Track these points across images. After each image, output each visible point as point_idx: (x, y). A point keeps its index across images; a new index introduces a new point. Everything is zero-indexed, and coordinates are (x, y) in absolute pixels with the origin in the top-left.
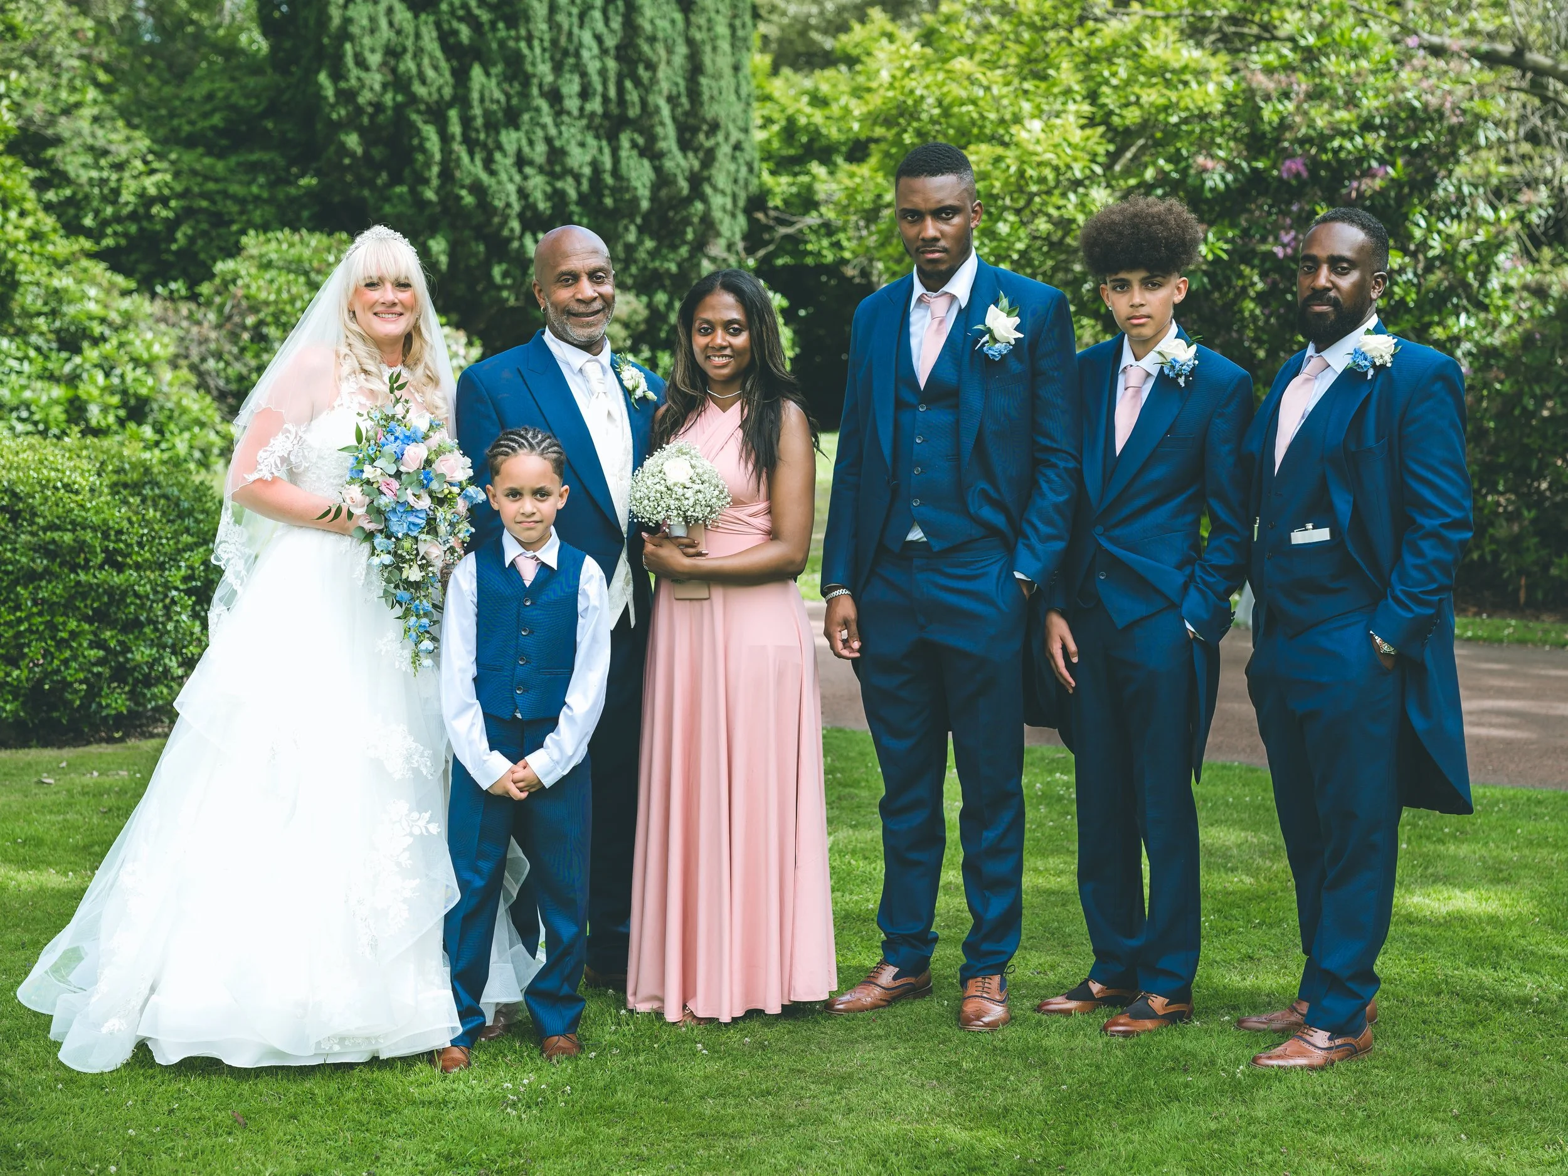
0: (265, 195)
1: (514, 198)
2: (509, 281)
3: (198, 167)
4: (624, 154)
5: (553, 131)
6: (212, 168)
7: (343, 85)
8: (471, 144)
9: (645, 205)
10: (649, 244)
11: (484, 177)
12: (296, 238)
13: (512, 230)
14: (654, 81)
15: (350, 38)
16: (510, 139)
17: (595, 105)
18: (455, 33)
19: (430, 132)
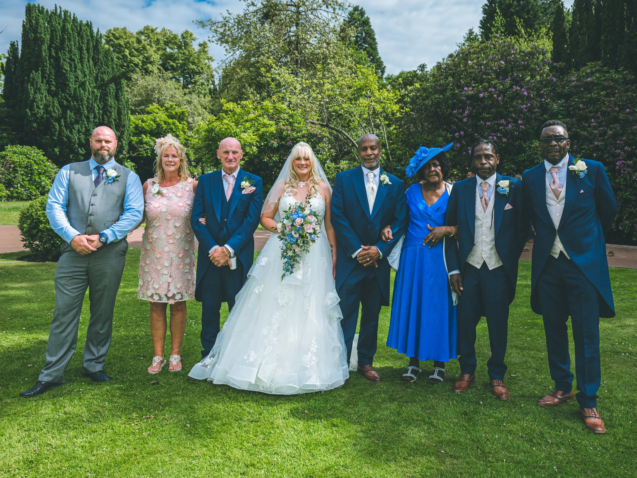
1: (77, 140)
8: (66, 127)
11: (70, 135)
14: (111, 115)
15: (36, 102)
16: (77, 127)
17: (97, 120)
18: (63, 102)
19: (56, 124)
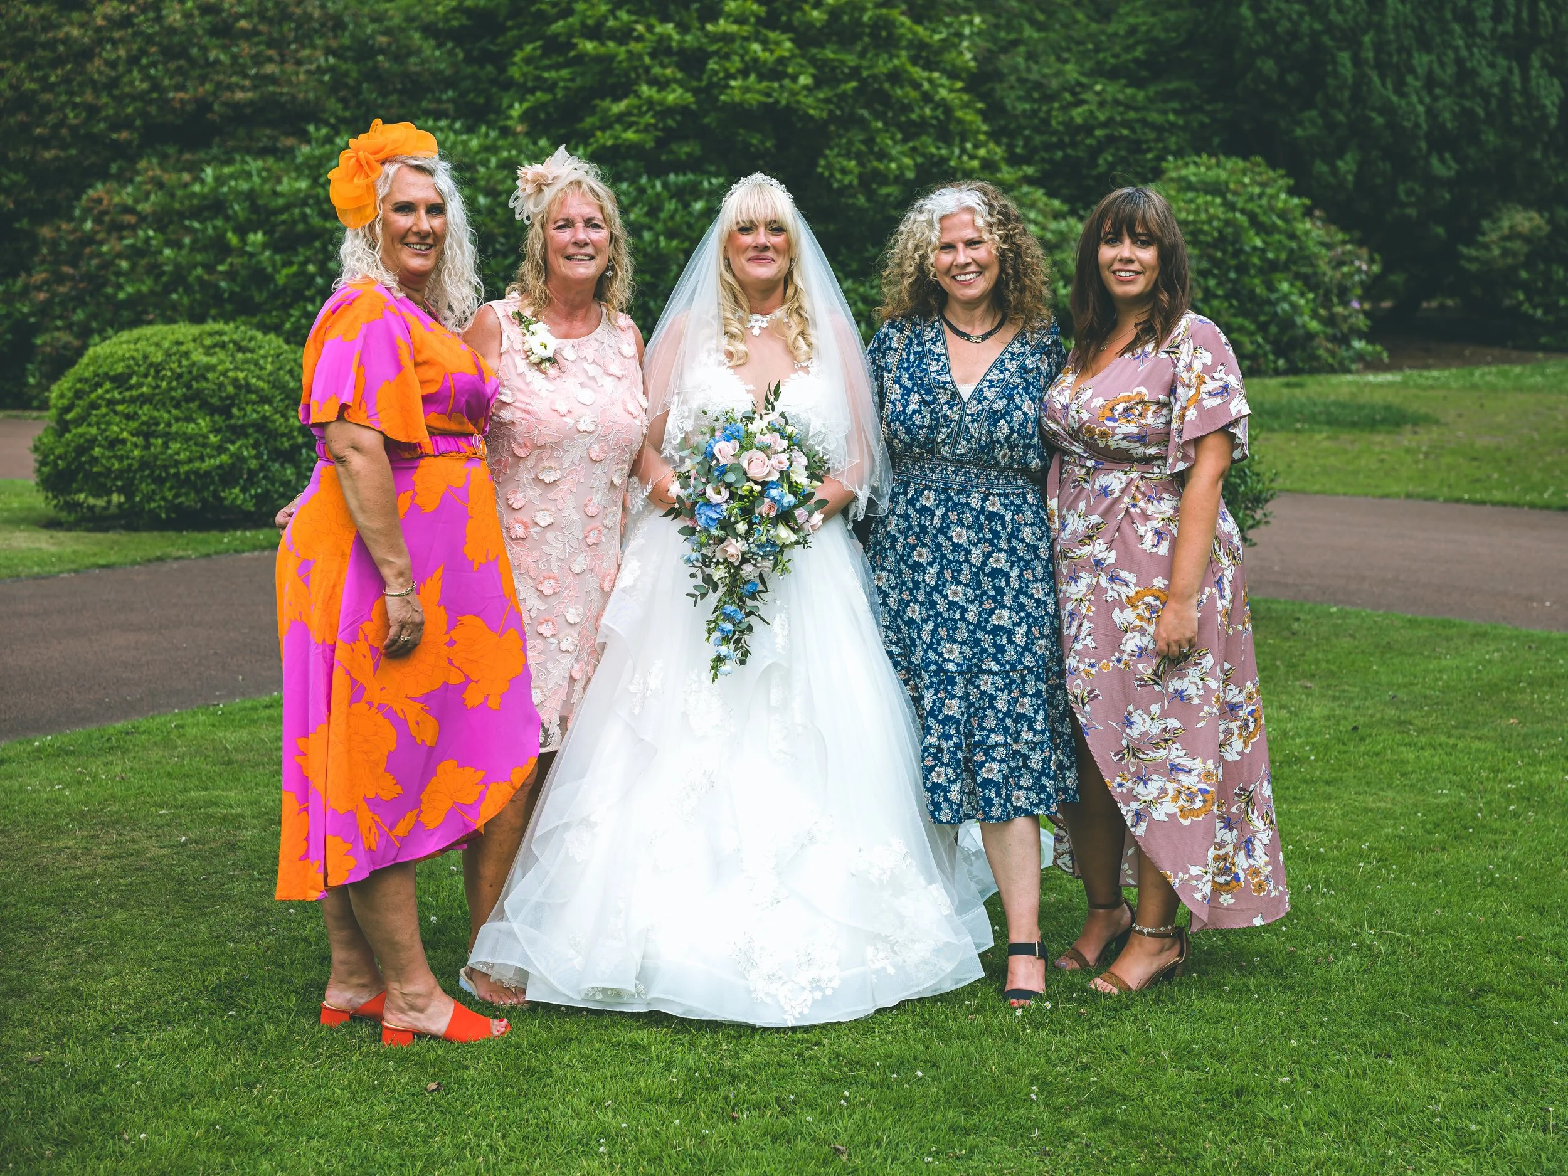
0: (1181, 122)
1: (1422, 120)
2: (1413, 199)
3: (1121, 97)
4: (1533, 73)
5: (1464, 53)
6: (1134, 97)
7: (1264, 16)
8: (1380, 66)
9: (1553, 122)
10: (1554, 160)
11: (1395, 99)
12: (1213, 161)
13: (1420, 149)
16: (1421, 61)
17: (1507, 27)
19: (1345, 57)
